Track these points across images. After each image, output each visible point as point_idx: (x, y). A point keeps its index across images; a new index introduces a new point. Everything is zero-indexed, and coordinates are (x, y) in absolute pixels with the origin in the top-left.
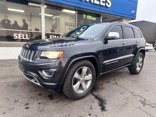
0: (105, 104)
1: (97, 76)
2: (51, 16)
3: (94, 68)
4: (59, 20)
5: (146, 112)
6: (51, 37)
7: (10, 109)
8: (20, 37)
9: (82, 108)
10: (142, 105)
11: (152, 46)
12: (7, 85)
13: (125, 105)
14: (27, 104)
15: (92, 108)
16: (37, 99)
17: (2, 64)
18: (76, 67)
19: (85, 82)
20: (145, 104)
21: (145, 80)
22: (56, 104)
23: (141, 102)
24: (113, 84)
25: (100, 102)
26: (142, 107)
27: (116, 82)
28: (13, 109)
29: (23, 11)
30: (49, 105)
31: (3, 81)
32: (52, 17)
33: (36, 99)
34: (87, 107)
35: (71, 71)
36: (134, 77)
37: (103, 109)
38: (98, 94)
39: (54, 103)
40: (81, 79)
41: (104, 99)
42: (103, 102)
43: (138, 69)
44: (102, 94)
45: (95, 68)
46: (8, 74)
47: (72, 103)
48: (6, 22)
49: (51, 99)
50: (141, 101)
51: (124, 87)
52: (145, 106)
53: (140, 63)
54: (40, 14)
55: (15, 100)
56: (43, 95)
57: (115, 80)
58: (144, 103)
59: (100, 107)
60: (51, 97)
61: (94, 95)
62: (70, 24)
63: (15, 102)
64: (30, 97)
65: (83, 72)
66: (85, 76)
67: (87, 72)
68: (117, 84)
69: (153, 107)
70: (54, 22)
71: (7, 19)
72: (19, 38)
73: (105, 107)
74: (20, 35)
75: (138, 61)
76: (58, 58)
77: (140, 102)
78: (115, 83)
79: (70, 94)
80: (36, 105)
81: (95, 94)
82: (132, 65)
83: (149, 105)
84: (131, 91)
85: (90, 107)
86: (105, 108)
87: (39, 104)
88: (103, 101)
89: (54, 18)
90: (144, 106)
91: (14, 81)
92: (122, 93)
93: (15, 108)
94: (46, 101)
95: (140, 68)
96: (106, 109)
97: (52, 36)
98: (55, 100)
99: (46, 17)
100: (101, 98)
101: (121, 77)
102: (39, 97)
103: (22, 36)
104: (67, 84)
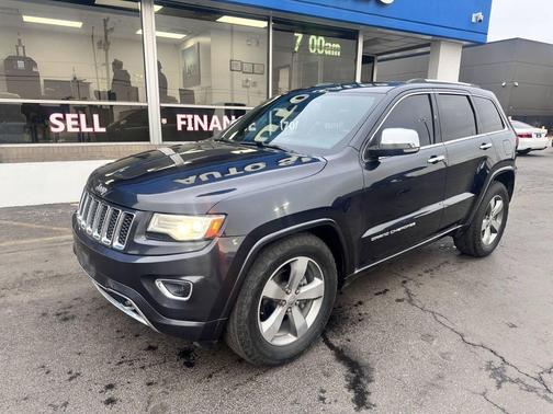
0: (370, 381)
1: (341, 282)
2: (180, 36)
3: (331, 256)
4: (208, 49)
5: (504, 410)
6: (182, 119)
7: (55, 408)
8: (74, 126)
9: (290, 399)
10: (493, 382)
11: (543, 135)
12: (40, 311)
13: (436, 383)
14: (110, 387)
15: (322, 399)
16: (143, 368)
17: (15, 224)
18: (270, 262)
19: (299, 306)
20: (504, 380)
21: (511, 283)
22: (203, 386)
23: (490, 372)
24: (398, 300)
25: (353, 372)
26: (493, 393)
27: (407, 291)
28: (66, 404)
29: (78, 25)
30: (183, 389)
31: (24, 297)
32: (183, 41)
33: (137, 364)
34: (307, 396)
35: (251, 278)
36: (470, 270)
37: (361, 400)
38: (345, 343)
39: (200, 381)
40: (288, 298)
41: (364, 360)
42: (361, 374)
43: (488, 238)
44: (360, 340)
45: (334, 256)
46: (39, 266)
47: (259, 379)
48: (21, 64)
49: (189, 365)
50: (489, 366)
51: (435, 310)
52: (503, 385)
53: (496, 217)
54: (140, 32)
55: (70, 373)
56: (160, 348)
57: (404, 282)
58: (499, 375)
59: (352, 395)
60: (188, 359)
61: (331, 346)
62: (247, 68)
63: (71, 379)
64: (118, 358)
65: (294, 276)
66: (300, 286)
67: (306, 274)
68: (410, 301)
69: (530, 389)
70: (190, 60)
71: (21, 54)
72: (70, 129)
73: (367, 393)
74: (73, 119)
75: (488, 213)
76: (208, 239)
77: (487, 370)
78: (405, 296)
79: (250, 353)
80: (139, 389)
81: (336, 342)
82: (464, 230)
83: (518, 381)
84: (460, 327)
85: (316, 393)
86: (369, 397)
87: (149, 384)
88: (361, 371)
89: (191, 43)
90: (499, 386)
91: (63, 296)
92: (427, 337)
93: (71, 402)
94: (170, 374)
95: (494, 235)
96: (372, 399)
97: (184, 116)
98: (203, 371)
99: (161, 42)
100: (354, 359)
101: (427, 272)
102: (149, 357)
103: (78, 120)
104: (239, 322)
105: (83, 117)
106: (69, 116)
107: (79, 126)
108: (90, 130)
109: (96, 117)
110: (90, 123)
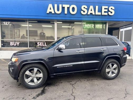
15: (30, 95)
29: (51, 26)
41: (46, 92)
44: (51, 89)
59: (35, 96)
61: (44, 88)
70: (72, 32)
71: (43, 32)
72: (41, 45)
73: (38, 97)
81: (46, 88)
89: (73, 28)
103: (42, 44)
105: (43, 43)
106: (41, 43)
107: (42, 45)
108: (44, 45)
109: (45, 43)
110: (44, 44)
